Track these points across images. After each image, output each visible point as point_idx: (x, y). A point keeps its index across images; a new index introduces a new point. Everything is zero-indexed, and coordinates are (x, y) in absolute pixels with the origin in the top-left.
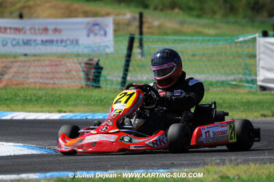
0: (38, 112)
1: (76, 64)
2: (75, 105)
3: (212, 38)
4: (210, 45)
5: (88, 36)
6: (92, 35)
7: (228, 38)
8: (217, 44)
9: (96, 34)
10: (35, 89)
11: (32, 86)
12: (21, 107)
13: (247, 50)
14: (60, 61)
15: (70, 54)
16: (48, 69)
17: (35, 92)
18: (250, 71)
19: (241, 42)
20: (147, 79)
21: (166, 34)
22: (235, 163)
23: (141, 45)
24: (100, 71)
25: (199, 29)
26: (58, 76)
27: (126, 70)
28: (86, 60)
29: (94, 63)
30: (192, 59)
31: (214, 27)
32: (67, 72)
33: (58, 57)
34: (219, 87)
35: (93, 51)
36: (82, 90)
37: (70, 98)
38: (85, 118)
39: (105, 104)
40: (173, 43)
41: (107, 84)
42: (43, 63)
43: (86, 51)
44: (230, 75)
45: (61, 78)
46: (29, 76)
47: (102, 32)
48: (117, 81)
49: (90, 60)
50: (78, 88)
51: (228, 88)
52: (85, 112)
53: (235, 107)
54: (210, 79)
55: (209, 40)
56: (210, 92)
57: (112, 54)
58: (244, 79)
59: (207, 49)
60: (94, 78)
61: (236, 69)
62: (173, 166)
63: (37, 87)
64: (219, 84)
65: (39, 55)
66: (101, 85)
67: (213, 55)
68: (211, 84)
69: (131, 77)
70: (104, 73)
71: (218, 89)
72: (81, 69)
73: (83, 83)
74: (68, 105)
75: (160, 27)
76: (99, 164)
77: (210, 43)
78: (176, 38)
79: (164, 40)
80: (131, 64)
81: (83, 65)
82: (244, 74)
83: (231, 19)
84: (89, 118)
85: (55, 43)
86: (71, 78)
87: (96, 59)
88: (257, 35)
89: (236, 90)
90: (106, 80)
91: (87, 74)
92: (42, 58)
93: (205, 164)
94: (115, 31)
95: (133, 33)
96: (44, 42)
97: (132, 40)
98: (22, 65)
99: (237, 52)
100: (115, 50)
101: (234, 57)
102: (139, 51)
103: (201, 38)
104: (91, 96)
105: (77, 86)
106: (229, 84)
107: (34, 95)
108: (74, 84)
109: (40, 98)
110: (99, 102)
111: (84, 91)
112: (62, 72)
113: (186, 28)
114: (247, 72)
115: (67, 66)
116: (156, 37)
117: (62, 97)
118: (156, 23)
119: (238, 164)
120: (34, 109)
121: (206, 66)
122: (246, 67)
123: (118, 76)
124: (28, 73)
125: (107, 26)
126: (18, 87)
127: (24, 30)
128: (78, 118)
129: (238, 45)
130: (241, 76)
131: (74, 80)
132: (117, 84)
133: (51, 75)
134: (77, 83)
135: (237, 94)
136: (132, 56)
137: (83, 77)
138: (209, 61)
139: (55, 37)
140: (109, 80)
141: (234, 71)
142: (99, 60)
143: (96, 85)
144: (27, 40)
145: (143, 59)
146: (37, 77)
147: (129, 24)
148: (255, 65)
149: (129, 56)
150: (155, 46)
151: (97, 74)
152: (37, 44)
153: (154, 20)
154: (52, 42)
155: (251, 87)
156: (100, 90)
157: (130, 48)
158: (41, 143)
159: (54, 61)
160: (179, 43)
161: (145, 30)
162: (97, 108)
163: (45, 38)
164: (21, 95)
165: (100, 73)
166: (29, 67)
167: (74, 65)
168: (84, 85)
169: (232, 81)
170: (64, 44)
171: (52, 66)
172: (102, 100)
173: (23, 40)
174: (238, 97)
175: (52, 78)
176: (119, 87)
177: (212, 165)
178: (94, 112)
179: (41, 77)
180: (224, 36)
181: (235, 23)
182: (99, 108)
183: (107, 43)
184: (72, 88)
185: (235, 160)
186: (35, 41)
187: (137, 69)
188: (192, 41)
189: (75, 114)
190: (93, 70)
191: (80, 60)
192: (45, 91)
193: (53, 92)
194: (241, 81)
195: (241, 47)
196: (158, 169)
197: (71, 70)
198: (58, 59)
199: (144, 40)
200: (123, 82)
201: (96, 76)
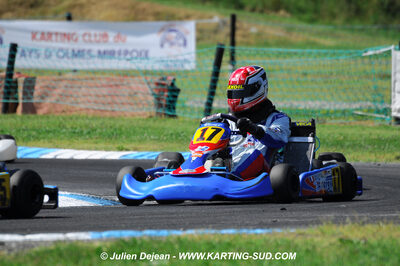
0: (89, 149)
1: (143, 84)
2: (140, 141)
3: (331, 51)
4: (328, 60)
5: (162, 46)
6: (166, 45)
7: (352, 51)
8: (338, 60)
9: (172, 44)
10: (87, 118)
11: (83, 113)
12: (68, 142)
13: (378, 68)
14: (122, 80)
15: (134, 71)
16: (105, 91)
17: (87, 121)
18: (383, 97)
19: (370, 56)
21: (267, 44)
22: (361, 222)
23: (233, 59)
24: (175, 94)
25: (312, 39)
26: (117, 100)
27: (212, 93)
28: (157, 79)
29: (168, 82)
30: (302, 79)
31: (332, 35)
32: (130, 95)
33: (119, 75)
34: (340, 118)
35: (168, 66)
36: (152, 120)
37: (134, 132)
39: (183, 139)
40: (278, 56)
41: (185, 113)
42: (98, 83)
43: (158, 67)
44: (355, 102)
45: (123, 104)
46: (79, 100)
47: (181, 41)
48: (199, 108)
49: (163, 79)
50: (145, 117)
51: (351, 120)
52: (155, 150)
53: (361, 146)
54: (327, 107)
55: (326, 54)
56: (327, 125)
57: (193, 71)
58: (373, 107)
59: (324, 66)
60: (168, 103)
61: (364, 94)
62: (275, 224)
63: (90, 116)
64: (339, 115)
65: (94, 72)
66: (177, 114)
67: (331, 74)
68: (328, 114)
69: (219, 103)
70: (181, 96)
71: (339, 121)
72: (150, 92)
73: (153, 110)
74: (131, 141)
75: (259, 35)
76: (174, 221)
77: (328, 58)
78: (281, 50)
79: (265, 52)
80: (218, 85)
81: (153, 86)
82: (374, 101)
83: (358, 25)
85: (116, 55)
86: (137, 104)
87: (171, 78)
88: (392, 47)
89: (363, 123)
90: (184, 107)
91: (158, 99)
92: (97, 76)
93: (318, 223)
94: (198, 40)
95: (222, 42)
96: (102, 54)
97: (220, 53)
98: (69, 85)
99: (365, 71)
100: (197, 66)
101: (360, 77)
102: (230, 67)
103: (315, 51)
104: (164, 129)
105: (144, 114)
106: (353, 114)
107: (86, 126)
108: (140, 112)
109: (94, 130)
110: (174, 137)
111: (155, 121)
112: (124, 96)
113: (295, 37)
114: (378, 98)
115: (130, 87)
116: (253, 48)
117: (123, 129)
118: (254, 30)
119: (363, 223)
120: (86, 145)
121: (322, 89)
122: (377, 91)
123: (201, 102)
124: (78, 97)
125: (188, 33)
126: (63, 114)
127: (74, 37)
128: (145, 158)
129: (366, 60)
130: (369, 103)
131: (141, 107)
132: (199, 112)
133: (109, 99)
134: (144, 111)
135: (363, 129)
136: (221, 74)
137: (152, 103)
138: (326, 82)
139: (116, 47)
140: (189, 107)
141: (361, 97)
142: (174, 80)
143: (170, 113)
144: (79, 51)
146: (89, 102)
147: (216, 31)
148: (389, 89)
149: (216, 74)
150: (252, 61)
151: (171, 99)
152: (92, 57)
153: (251, 25)
154: (111, 54)
155: (383, 119)
156: (176, 120)
157: (218, 63)
158: (94, 191)
159: (113, 80)
160: (285, 57)
161: (238, 39)
162: (170, 145)
163: (103, 47)
164: (68, 126)
165: (176, 97)
166: (80, 88)
167: (140, 86)
168: (154, 114)
169: (357, 110)
170: (128, 57)
171: (111, 86)
172: (178, 135)
173: (73, 51)
174: (366, 133)
175: (110, 104)
177: (328, 224)
179: (96, 102)
180: (346, 48)
181: (362, 30)
182: (174, 145)
183: (187, 57)
184: (138, 117)
185: (360, 218)
186: (89, 51)
188: (303, 54)
189: (141, 153)
190: (166, 94)
191: (149, 80)
192: (100, 122)
193: (112, 122)
194: (369, 110)
195: (371, 64)
196: (254, 229)
197: (136, 93)
198: (118, 78)
199: (237, 51)
200: (208, 110)
201: (170, 101)
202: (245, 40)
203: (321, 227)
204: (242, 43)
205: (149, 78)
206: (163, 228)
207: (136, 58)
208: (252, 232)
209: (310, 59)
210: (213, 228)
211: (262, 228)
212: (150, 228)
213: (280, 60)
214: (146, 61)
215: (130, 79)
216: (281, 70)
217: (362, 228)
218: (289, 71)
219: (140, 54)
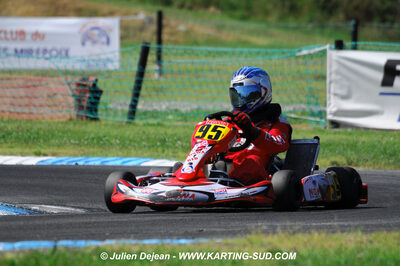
1: (63, 84)
2: (59, 146)
3: (263, 50)
5: (83, 44)
6: (88, 43)
7: (285, 50)
8: (271, 60)
9: (94, 42)
10: (2, 121)
13: (312, 69)
14: (40, 81)
15: (55, 71)
16: (22, 92)
17: (2, 125)
18: (317, 99)
19: (305, 56)
20: (167, 108)
21: (196, 43)
22: (291, 231)
23: (159, 58)
24: (98, 95)
25: (245, 37)
26: (36, 102)
27: (136, 95)
28: (78, 79)
29: (90, 84)
31: (265, 34)
32: (49, 96)
33: (37, 75)
35: (89, 66)
36: (72, 123)
37: (53, 135)
38: (74, 164)
39: (105, 144)
40: (206, 56)
41: (108, 115)
42: (15, 83)
43: (79, 66)
44: (288, 104)
45: (41, 106)
47: (104, 39)
48: (122, 110)
49: (84, 79)
50: (64, 120)
52: (76, 156)
55: (258, 53)
57: (116, 70)
58: (307, 110)
60: (90, 105)
61: (297, 96)
63: (5, 119)
65: (11, 72)
66: (99, 117)
69: (144, 105)
70: (103, 98)
72: (70, 93)
73: (73, 113)
74: (49, 146)
75: (188, 33)
76: (93, 231)
77: (260, 58)
78: (210, 49)
79: (193, 51)
80: (144, 86)
81: (74, 87)
82: (309, 103)
83: (292, 23)
84: (81, 163)
85: (34, 54)
86: (56, 106)
87: (93, 79)
88: (327, 47)
89: (297, 126)
90: (106, 109)
91: (79, 100)
92: (14, 76)
93: (247, 232)
94: (122, 38)
95: (148, 41)
96: (19, 53)
97: (145, 52)
99: (298, 71)
100: (122, 66)
101: (294, 78)
102: (156, 67)
103: (246, 50)
104: (85, 132)
105: (64, 116)
108: (60, 115)
109: (10, 134)
110: (95, 141)
111: (75, 124)
112: (42, 97)
113: (224, 36)
114: (312, 99)
115: (49, 88)
116: (182, 47)
117: (41, 132)
118: (182, 28)
119: (294, 233)
122: (312, 93)
123: (125, 104)
128: (64, 163)
129: (301, 60)
130: (303, 106)
131: (60, 108)
132: (123, 115)
133: (27, 101)
134: (64, 113)
135: (297, 133)
136: (146, 74)
137: (73, 105)
139: (34, 46)
140: (111, 109)
141: (294, 98)
142: (97, 80)
143: (92, 116)
145: (162, 79)
146: (5, 103)
147: (142, 28)
148: (324, 91)
149: (141, 74)
150: (179, 61)
151: (93, 100)
152: (8, 55)
153: (179, 23)
154: (29, 52)
155: (318, 123)
156: (98, 123)
157: (143, 62)
159: (31, 80)
160: (214, 56)
161: (165, 37)
162: (92, 150)
163: (20, 45)
165: (98, 98)
167: (60, 87)
168: (74, 117)
169: (291, 112)
170: (47, 55)
171: (28, 87)
172: (100, 139)
175: (27, 105)
176: (126, 120)
177: (257, 233)
178: (87, 155)
179: (12, 104)
180: (280, 47)
181: (296, 29)
182: (95, 150)
183: (110, 56)
184: (57, 120)
185: (291, 227)
186: (5, 49)
187: (154, 93)
188: (233, 53)
189: (60, 159)
190: (88, 95)
191: (69, 80)
192: (17, 124)
193: (29, 125)
194: (303, 113)
195: (305, 64)
196: (179, 239)
197: (55, 94)
198: (36, 78)
199: (164, 51)
200: (133, 112)
201: (92, 103)
202: (173, 38)
203: (248, 236)
204: (169, 41)
205: (70, 78)
206: (81, 238)
207: (56, 57)
208: (175, 242)
209: (242, 59)
210: (135, 238)
211: (186, 238)
212: (67, 239)
213: (210, 60)
214: (66, 60)
215: (49, 79)
216: (211, 70)
217: (292, 238)
218: (219, 70)
219: (59, 53)
